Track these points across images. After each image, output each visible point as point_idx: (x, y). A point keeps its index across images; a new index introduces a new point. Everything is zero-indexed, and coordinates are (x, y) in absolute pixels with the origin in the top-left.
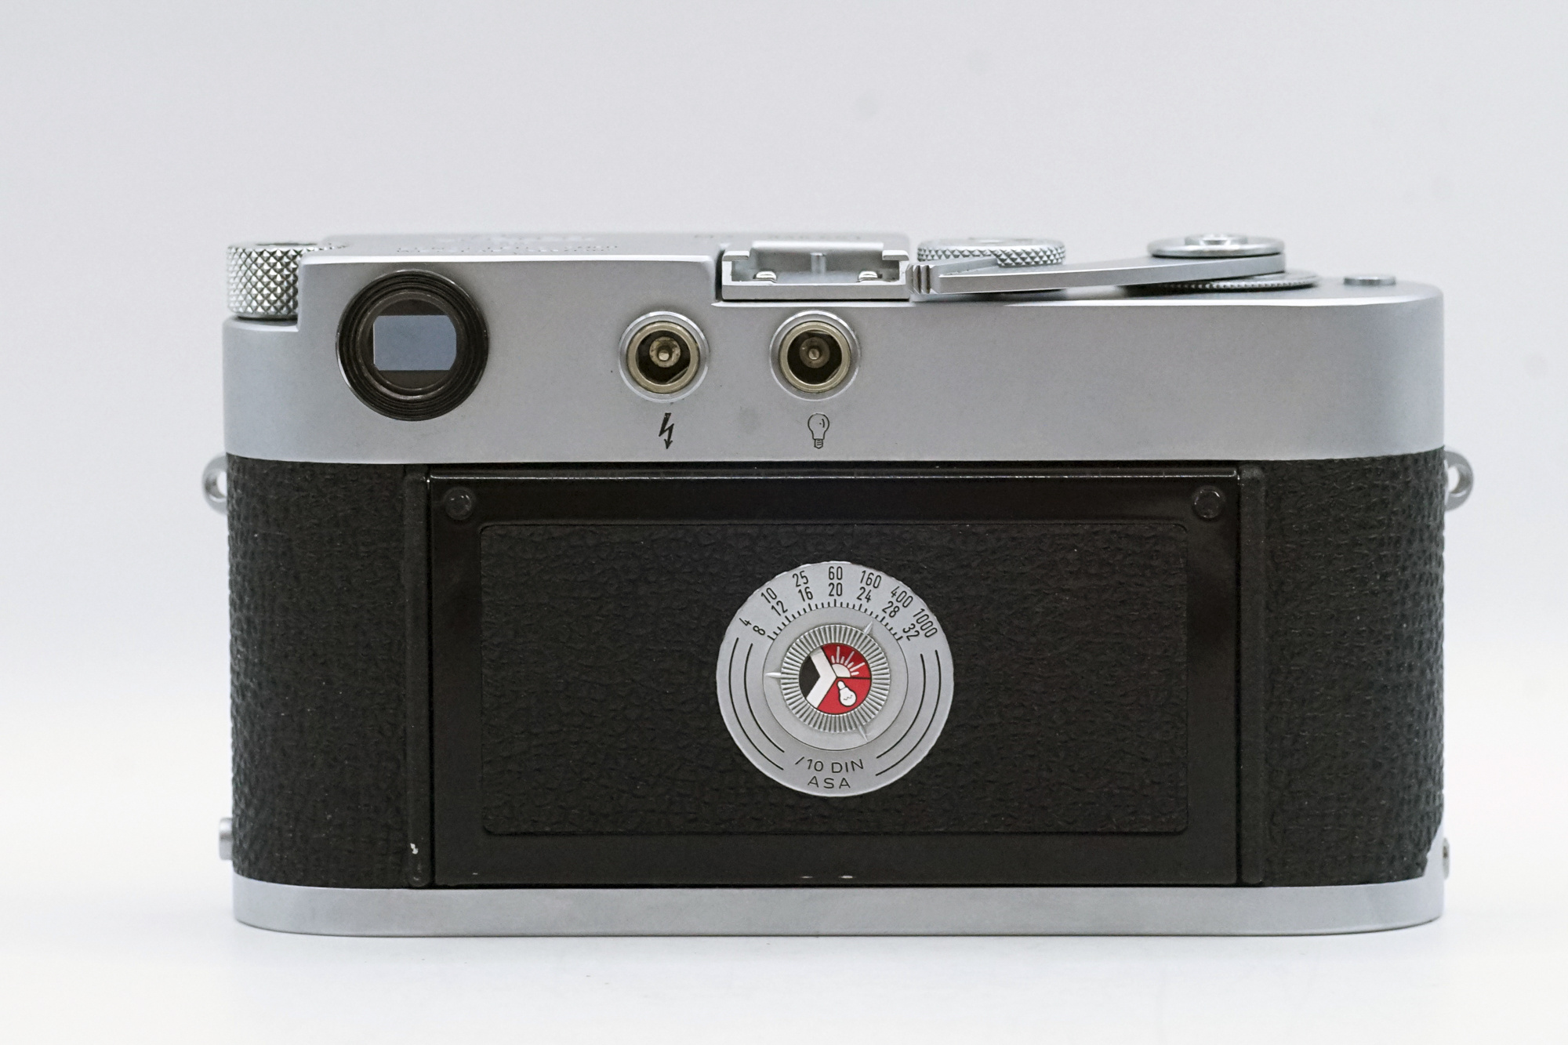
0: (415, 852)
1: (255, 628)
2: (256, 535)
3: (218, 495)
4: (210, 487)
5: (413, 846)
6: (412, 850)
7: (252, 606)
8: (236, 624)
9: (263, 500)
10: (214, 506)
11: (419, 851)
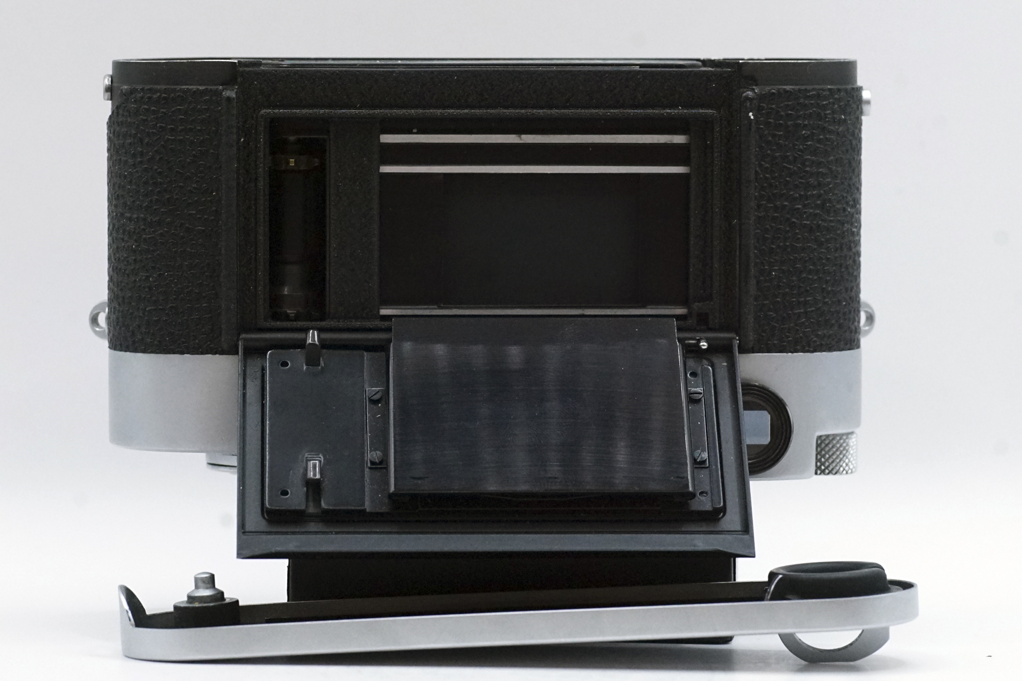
0: (751, 114)
1: (846, 245)
2: (844, 303)
3: (866, 312)
4: (870, 318)
5: (752, 117)
6: (752, 115)
7: (848, 259)
8: (858, 243)
9: (840, 326)
10: (868, 306)
11: (748, 115)
